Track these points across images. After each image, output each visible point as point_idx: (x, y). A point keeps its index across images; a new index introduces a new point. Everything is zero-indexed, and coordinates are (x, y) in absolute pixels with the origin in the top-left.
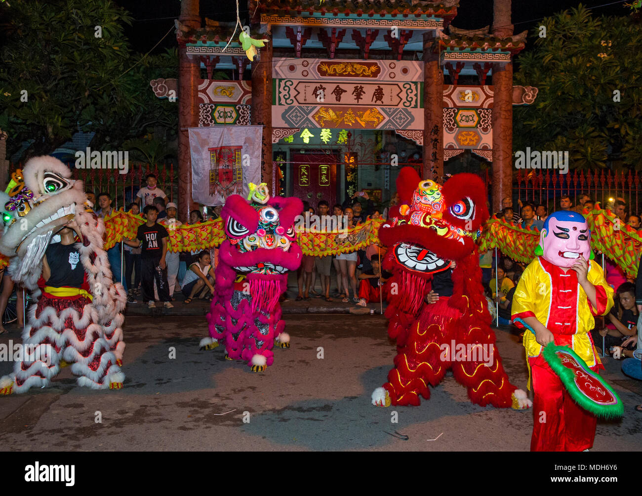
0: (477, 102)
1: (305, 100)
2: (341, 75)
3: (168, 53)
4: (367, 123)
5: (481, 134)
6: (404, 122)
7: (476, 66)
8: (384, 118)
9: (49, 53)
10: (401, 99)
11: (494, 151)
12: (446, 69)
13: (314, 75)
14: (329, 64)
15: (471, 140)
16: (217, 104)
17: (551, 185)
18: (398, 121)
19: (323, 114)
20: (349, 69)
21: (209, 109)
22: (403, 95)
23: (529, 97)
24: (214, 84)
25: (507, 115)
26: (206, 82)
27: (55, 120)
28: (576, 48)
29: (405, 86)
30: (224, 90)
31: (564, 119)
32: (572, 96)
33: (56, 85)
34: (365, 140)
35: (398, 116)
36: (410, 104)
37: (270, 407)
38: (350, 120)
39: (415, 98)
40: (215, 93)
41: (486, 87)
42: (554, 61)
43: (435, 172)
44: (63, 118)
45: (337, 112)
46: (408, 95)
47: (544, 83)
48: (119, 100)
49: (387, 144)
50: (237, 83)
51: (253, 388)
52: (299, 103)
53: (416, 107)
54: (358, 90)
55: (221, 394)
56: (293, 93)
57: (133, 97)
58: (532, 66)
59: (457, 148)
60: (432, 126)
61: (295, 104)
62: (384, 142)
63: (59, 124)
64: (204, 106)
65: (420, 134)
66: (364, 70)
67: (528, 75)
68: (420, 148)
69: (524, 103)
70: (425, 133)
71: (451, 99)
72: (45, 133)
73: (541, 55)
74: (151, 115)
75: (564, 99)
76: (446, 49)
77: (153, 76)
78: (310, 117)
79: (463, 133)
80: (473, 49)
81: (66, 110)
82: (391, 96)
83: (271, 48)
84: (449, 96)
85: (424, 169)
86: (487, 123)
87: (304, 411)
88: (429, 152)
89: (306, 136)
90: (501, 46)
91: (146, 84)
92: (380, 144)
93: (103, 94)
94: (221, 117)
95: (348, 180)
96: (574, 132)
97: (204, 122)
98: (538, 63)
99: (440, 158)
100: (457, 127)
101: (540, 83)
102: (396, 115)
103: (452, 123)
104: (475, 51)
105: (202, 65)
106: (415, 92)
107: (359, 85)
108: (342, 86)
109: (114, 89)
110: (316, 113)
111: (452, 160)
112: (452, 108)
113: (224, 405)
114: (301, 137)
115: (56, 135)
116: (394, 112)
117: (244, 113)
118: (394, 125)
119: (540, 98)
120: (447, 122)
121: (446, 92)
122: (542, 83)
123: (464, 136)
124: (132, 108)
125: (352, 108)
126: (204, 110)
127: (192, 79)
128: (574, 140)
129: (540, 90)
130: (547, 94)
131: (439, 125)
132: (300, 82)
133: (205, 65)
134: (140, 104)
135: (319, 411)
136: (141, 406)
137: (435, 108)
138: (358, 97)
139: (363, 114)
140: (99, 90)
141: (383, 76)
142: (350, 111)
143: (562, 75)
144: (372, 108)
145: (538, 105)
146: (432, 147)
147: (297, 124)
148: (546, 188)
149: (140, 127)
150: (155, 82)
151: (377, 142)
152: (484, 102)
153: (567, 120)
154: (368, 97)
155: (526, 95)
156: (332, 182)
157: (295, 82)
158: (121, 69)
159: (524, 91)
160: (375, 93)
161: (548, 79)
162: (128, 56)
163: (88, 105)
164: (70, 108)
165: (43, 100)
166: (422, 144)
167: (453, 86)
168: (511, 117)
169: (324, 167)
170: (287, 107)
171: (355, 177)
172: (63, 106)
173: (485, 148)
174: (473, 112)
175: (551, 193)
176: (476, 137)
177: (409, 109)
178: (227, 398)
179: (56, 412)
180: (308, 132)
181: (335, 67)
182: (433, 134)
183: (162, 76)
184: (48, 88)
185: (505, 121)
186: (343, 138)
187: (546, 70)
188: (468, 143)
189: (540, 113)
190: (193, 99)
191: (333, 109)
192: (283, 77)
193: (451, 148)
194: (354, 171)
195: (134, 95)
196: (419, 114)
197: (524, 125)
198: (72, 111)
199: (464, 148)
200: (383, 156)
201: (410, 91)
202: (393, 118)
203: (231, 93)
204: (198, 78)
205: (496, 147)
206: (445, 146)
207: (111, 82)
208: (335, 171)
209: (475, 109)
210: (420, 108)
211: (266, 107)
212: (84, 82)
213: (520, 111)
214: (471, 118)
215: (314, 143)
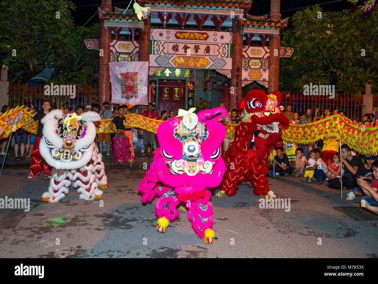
0: (260, 55)
1: (168, 52)
2: (187, 39)
3: (94, 26)
4: (201, 65)
5: (262, 73)
6: (221, 65)
7: (261, 36)
8: (210, 63)
9: (32, 25)
10: (220, 53)
11: (269, 82)
12: (244, 37)
13: (173, 38)
14: (181, 33)
15: (257, 76)
16: (120, 53)
17: (299, 101)
18: (218, 64)
19: (177, 60)
20: (192, 36)
21: (116, 56)
22: (221, 51)
23: (289, 53)
24: (119, 42)
25: (276, 62)
26: (115, 41)
27: (34, 60)
28: (314, 28)
29: (222, 46)
30: (124, 46)
31: (307, 66)
32: (312, 54)
33: (35, 42)
34: (199, 75)
35: (218, 62)
36: (225, 55)
37: (146, 218)
38: (191, 64)
39: (227, 52)
40: (119, 47)
41: (266, 47)
42: (301, 35)
43: (237, 92)
44: (38, 60)
45: (185, 59)
47: (297, 46)
48: (68, 50)
49: (211, 78)
50: (131, 42)
52: (165, 54)
53: (227, 57)
54: (196, 47)
55: (119, 211)
56: (161, 48)
58: (290, 37)
59: (250, 80)
60: (236, 68)
61: (162, 54)
62: (209, 76)
63: (36, 63)
64: (113, 54)
65: (229, 72)
66: (200, 37)
67: (288, 42)
68: (229, 79)
69: (286, 56)
70: (232, 71)
72: (28, 68)
73: (295, 31)
74: (85, 59)
75: (307, 55)
76: (244, 26)
77: (86, 38)
78: (170, 61)
79: (253, 72)
80: (259, 26)
81: (40, 56)
82: (214, 51)
83: (150, 24)
84: (246, 52)
86: (266, 67)
88: (234, 81)
89: (167, 72)
90: (274, 25)
91: (83, 42)
92: (207, 78)
93: (59, 47)
94: (122, 60)
95: (189, 96)
96: (312, 73)
98: (293, 35)
99: (240, 85)
100: (249, 69)
102: (217, 61)
103: (247, 66)
104: (260, 28)
105: (113, 32)
106: (227, 49)
107: (197, 45)
108: (188, 45)
109: (65, 45)
110: (174, 59)
111: (246, 86)
112: (247, 58)
113: (121, 217)
114: (165, 73)
115: (34, 69)
116: (216, 59)
117: (134, 59)
118: (215, 67)
119: (295, 53)
120: (244, 66)
121: (244, 50)
122: (295, 46)
123: (253, 74)
124: (75, 55)
125: (193, 57)
126: (113, 56)
127: (107, 39)
128: (311, 77)
129: (294, 50)
130: (298, 52)
131: (240, 67)
132: (165, 42)
133: (114, 32)
134: (79, 53)
136: (75, 216)
137: (238, 58)
138: (197, 51)
139: (199, 60)
140: (57, 45)
141: (210, 40)
142: (192, 59)
143: (306, 42)
144: (204, 57)
145: (292, 58)
146: (236, 79)
147: (163, 65)
148: (296, 102)
149: (79, 65)
150: (88, 41)
151: (205, 77)
152: (264, 55)
153: (308, 66)
154: (201, 51)
155: (287, 52)
156: (181, 98)
157: (163, 42)
158: (69, 33)
159: (286, 50)
160: (206, 49)
161: (298, 44)
162: (73, 27)
163: (51, 53)
164: (42, 55)
165: (28, 50)
166: (230, 77)
167: (248, 46)
168: (279, 64)
169: (177, 89)
170: (158, 55)
171: (193, 95)
172: (39, 53)
173: (264, 80)
174: (258, 61)
175: (299, 106)
176: (260, 74)
177: (224, 58)
178: (123, 213)
179: (29, 218)
180: (169, 70)
181: (184, 34)
182: (236, 72)
183: (90, 38)
184: (31, 43)
185: (275, 66)
186: (187, 73)
187: (298, 39)
188: (255, 78)
189: (294, 62)
190: (107, 50)
191: (183, 57)
192: (156, 39)
193: (246, 80)
194: (192, 91)
195: (76, 48)
196: (229, 61)
197: (285, 69)
198: (43, 56)
199: (253, 80)
200: (208, 84)
201: (224, 48)
202: (215, 63)
203: (128, 47)
204: (110, 39)
205: (270, 79)
206: (243, 78)
207: (64, 41)
208: (182, 91)
209: (260, 59)
210: (230, 57)
211: (147, 55)
212: (49, 40)
213: (283, 61)
214: (257, 64)
215: (172, 76)
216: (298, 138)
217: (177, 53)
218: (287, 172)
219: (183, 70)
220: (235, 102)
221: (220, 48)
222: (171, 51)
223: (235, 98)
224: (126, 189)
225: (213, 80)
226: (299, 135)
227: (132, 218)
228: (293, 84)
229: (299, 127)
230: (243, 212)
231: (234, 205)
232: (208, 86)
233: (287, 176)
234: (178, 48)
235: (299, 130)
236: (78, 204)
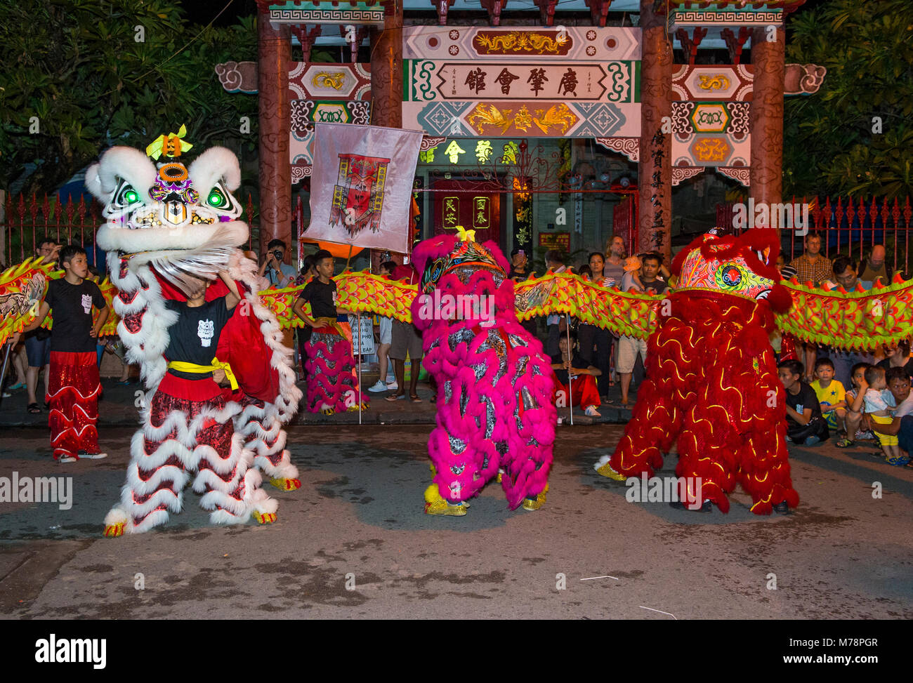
0: (726, 90)
1: (454, 92)
2: (510, 52)
3: (242, 25)
4: (551, 127)
5: (732, 142)
6: (609, 125)
7: (726, 33)
8: (578, 119)
9: (62, 26)
10: (605, 89)
11: (752, 169)
12: (677, 39)
13: (468, 52)
14: (491, 35)
15: (715, 152)
16: (318, 100)
17: (845, 222)
18: (600, 123)
19: (482, 114)
20: (523, 42)
21: (306, 108)
22: (608, 83)
23: (811, 82)
24: (314, 69)
25: (774, 111)
26: (301, 66)
27: (73, 127)
29: (611, 68)
30: (327, 79)
31: (866, 118)
32: (882, 80)
33: (75, 74)
34: (544, 156)
35: (601, 116)
36: (620, 97)
37: (405, 574)
38: (523, 124)
39: (626, 87)
40: (314, 83)
41: (742, 68)
42: (850, 25)
43: (657, 203)
44: (84, 125)
45: (504, 111)
46: (616, 82)
47: (836, 60)
48: (169, 96)
49: (579, 163)
50: (347, 67)
51: (378, 542)
52: (445, 98)
53: (628, 100)
54: (536, 75)
55: (326, 552)
56: (435, 81)
57: (190, 92)
58: (814, 33)
59: (694, 165)
60: (652, 131)
61: (439, 98)
62: (573, 160)
63: (79, 135)
64: (298, 104)
65: (634, 144)
66: (546, 44)
67: (808, 48)
68: (633, 166)
69: (803, 91)
70: (642, 142)
71: (685, 87)
72: (58, 150)
73: (828, 15)
74: (218, 120)
75: (867, 85)
76: (677, 6)
77: (220, 59)
78: (461, 118)
79: (704, 142)
80: (722, 6)
81: (90, 114)
82: (589, 85)
83: (401, 12)
84: (681, 83)
85: (640, 199)
86: (742, 125)
87: (460, 582)
88: (649, 171)
89: (454, 152)
91: (209, 73)
92: (568, 164)
93: (143, 87)
94: (324, 121)
95: (518, 219)
96: (883, 139)
97: (298, 129)
98: (825, 28)
99: (666, 182)
100: (693, 132)
101: (828, 60)
102: (598, 114)
103: (685, 126)
104: (724, 9)
105: (295, 41)
106: (626, 77)
107: (539, 68)
108: (511, 70)
109: (160, 80)
110: (471, 113)
111: (685, 183)
112: (686, 102)
113: (333, 570)
114: (446, 153)
115: (74, 151)
116: (594, 109)
117: (358, 115)
118: (593, 130)
119: (830, 83)
120: (678, 124)
121: (676, 77)
122: (832, 60)
123: (704, 146)
124: (189, 110)
125: (527, 104)
126: (298, 109)
127: (279, 62)
128: (881, 150)
129: (828, 71)
130: (838, 78)
132: (445, 64)
133: (299, 40)
134: (200, 103)
135: (483, 581)
136: (202, 570)
137: (658, 101)
138: (537, 86)
139: (545, 113)
140: (138, 81)
141: (577, 53)
142: (524, 109)
143: (865, 46)
144: (559, 104)
145: (823, 96)
146: (654, 163)
147: (441, 131)
148: (836, 227)
149: (202, 139)
150: (224, 67)
151: (563, 161)
152: (738, 90)
154: (551, 87)
155: (807, 78)
156: (493, 223)
157: (439, 65)
158: (171, 46)
159: (803, 73)
160: (563, 79)
161: (841, 54)
162: (181, 29)
163: (121, 104)
164: (96, 113)
165: (54, 97)
166: (638, 160)
167: (688, 66)
168: (781, 115)
169: (481, 199)
170: (425, 103)
171: (529, 215)
172: (86, 107)
173: (738, 165)
174: (718, 109)
175: (845, 237)
176: (725, 148)
177: (617, 104)
178: (337, 559)
179: (69, 578)
180: (457, 146)
181: (501, 39)
182: (655, 143)
183: (231, 58)
184: (62, 78)
185: (770, 121)
186: (511, 154)
187: (839, 40)
188: (712, 158)
189: (827, 108)
190: (280, 94)
191: (496, 105)
192: (420, 56)
193: (684, 165)
194: (527, 204)
195: (192, 89)
196: (633, 113)
197: (799, 128)
198: (98, 115)
199: (705, 164)
200: (573, 181)
201: (618, 75)
202: (591, 119)
203: (339, 83)
204: (288, 59)
205: (757, 162)
206: (674, 161)
207: (156, 69)
208: (498, 205)
209: (723, 102)
210: (635, 102)
211: (393, 104)
212: (115, 69)
213: (793, 106)
214: (716, 117)
215: (466, 162)
216: (845, 331)
217: (482, 93)
218: (815, 433)
219: (498, 143)
220: (653, 231)
221: (605, 75)
222: (465, 90)
223: (652, 220)
224: (343, 487)
225: (584, 169)
226: (848, 322)
227: (366, 574)
228: (824, 174)
229: (848, 300)
230: (686, 553)
231: (661, 531)
232: (572, 188)
233: (814, 445)
234: (482, 78)
235: (849, 307)
236: (210, 534)
